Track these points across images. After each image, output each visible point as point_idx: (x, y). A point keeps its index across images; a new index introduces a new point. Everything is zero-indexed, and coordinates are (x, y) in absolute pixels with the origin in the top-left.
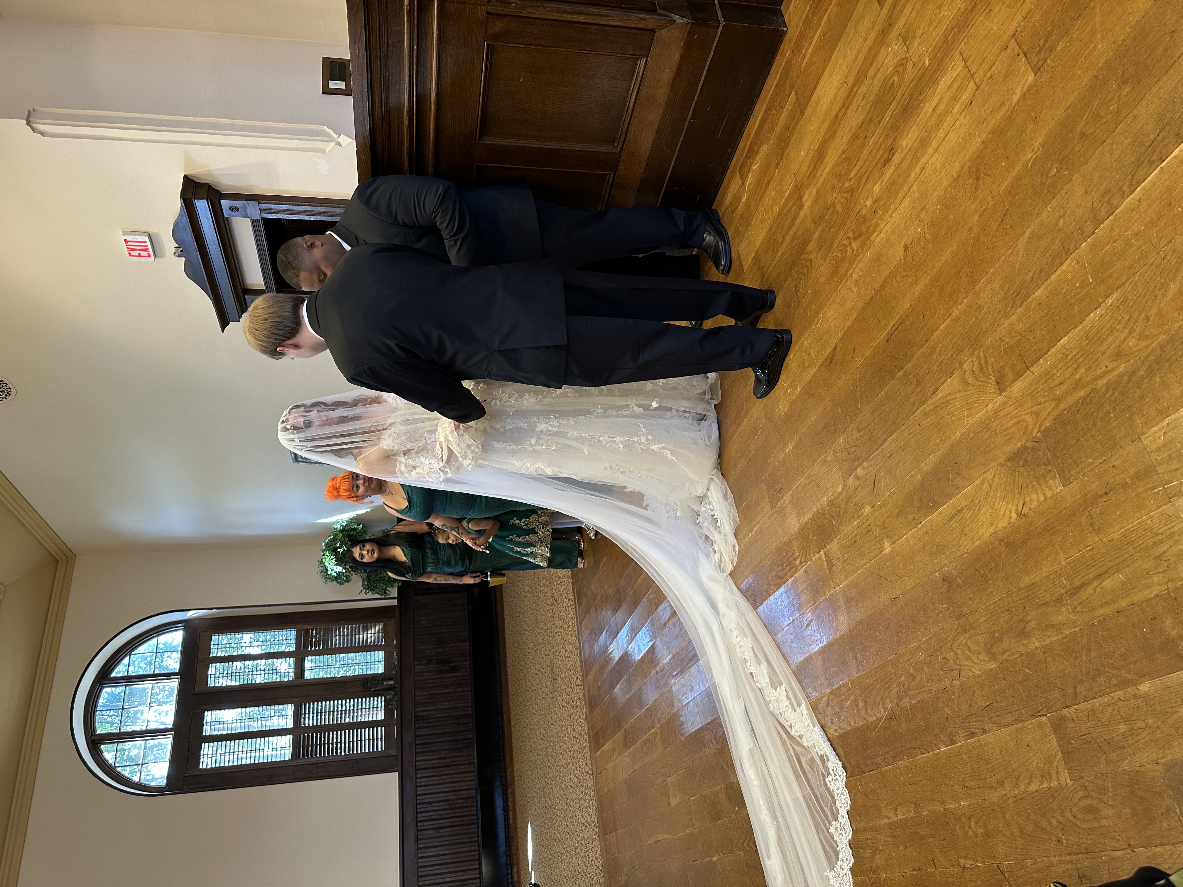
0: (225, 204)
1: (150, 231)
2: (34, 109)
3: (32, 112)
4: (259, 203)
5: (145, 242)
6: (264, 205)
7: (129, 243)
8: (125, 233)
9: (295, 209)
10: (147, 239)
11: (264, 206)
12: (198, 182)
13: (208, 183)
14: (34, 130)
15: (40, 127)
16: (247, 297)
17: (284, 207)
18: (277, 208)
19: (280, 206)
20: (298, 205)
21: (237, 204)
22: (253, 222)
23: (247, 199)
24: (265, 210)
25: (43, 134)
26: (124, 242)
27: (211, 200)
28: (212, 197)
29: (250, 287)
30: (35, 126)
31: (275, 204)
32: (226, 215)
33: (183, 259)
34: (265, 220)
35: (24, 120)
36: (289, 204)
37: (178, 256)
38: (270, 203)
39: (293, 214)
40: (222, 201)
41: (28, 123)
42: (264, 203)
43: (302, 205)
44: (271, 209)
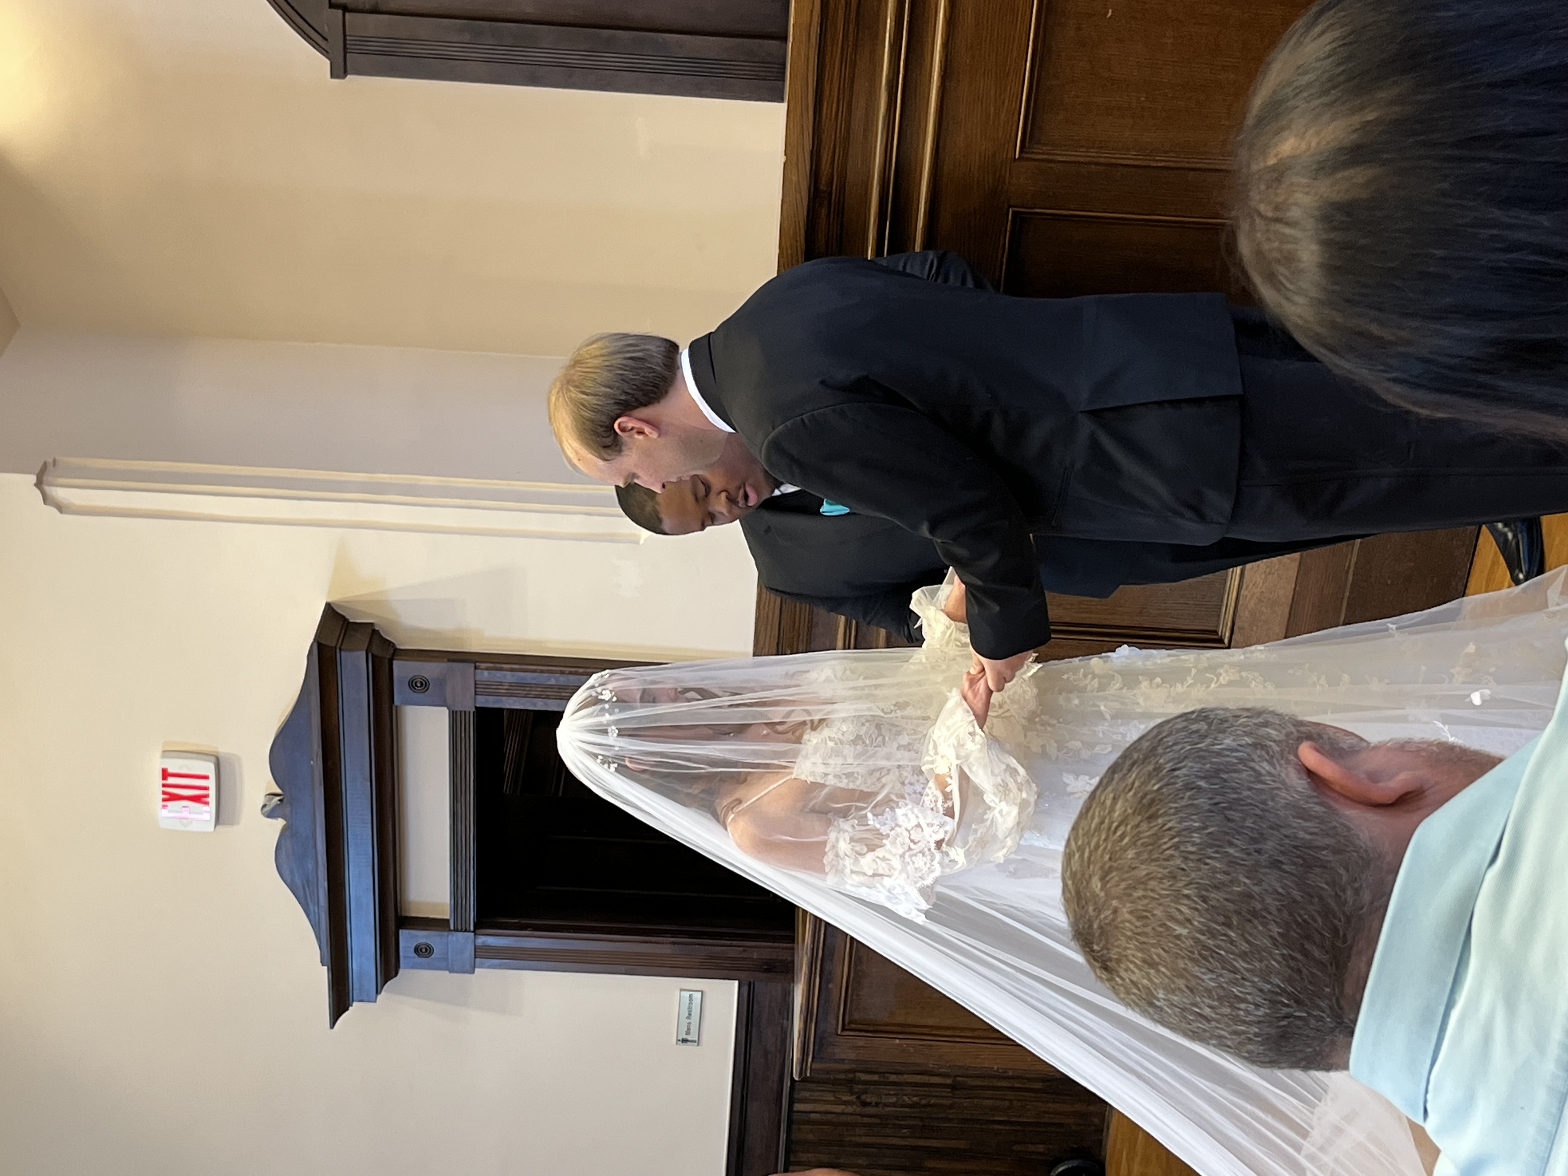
0: (402, 670)
1: (223, 749)
2: (54, 461)
3: (50, 467)
4: (476, 668)
5: (206, 777)
6: (486, 673)
7: (171, 780)
8: (168, 753)
9: (553, 682)
10: (211, 772)
11: (485, 675)
12: (351, 621)
13: (372, 624)
14: (46, 499)
15: (61, 493)
16: (403, 934)
17: (528, 677)
18: (513, 680)
19: (522, 674)
20: (562, 673)
21: (429, 670)
22: (455, 718)
23: (449, 661)
24: (488, 685)
25: (61, 508)
26: (159, 774)
27: (373, 656)
28: (376, 650)
29: (413, 914)
30: (49, 490)
31: (512, 670)
32: (397, 701)
33: (280, 823)
34: (481, 712)
35: (33, 478)
36: (542, 672)
37: (271, 815)
38: (501, 669)
39: (548, 697)
40: (395, 662)
41: (39, 484)
42: (487, 669)
43: (571, 673)
44: (501, 684)
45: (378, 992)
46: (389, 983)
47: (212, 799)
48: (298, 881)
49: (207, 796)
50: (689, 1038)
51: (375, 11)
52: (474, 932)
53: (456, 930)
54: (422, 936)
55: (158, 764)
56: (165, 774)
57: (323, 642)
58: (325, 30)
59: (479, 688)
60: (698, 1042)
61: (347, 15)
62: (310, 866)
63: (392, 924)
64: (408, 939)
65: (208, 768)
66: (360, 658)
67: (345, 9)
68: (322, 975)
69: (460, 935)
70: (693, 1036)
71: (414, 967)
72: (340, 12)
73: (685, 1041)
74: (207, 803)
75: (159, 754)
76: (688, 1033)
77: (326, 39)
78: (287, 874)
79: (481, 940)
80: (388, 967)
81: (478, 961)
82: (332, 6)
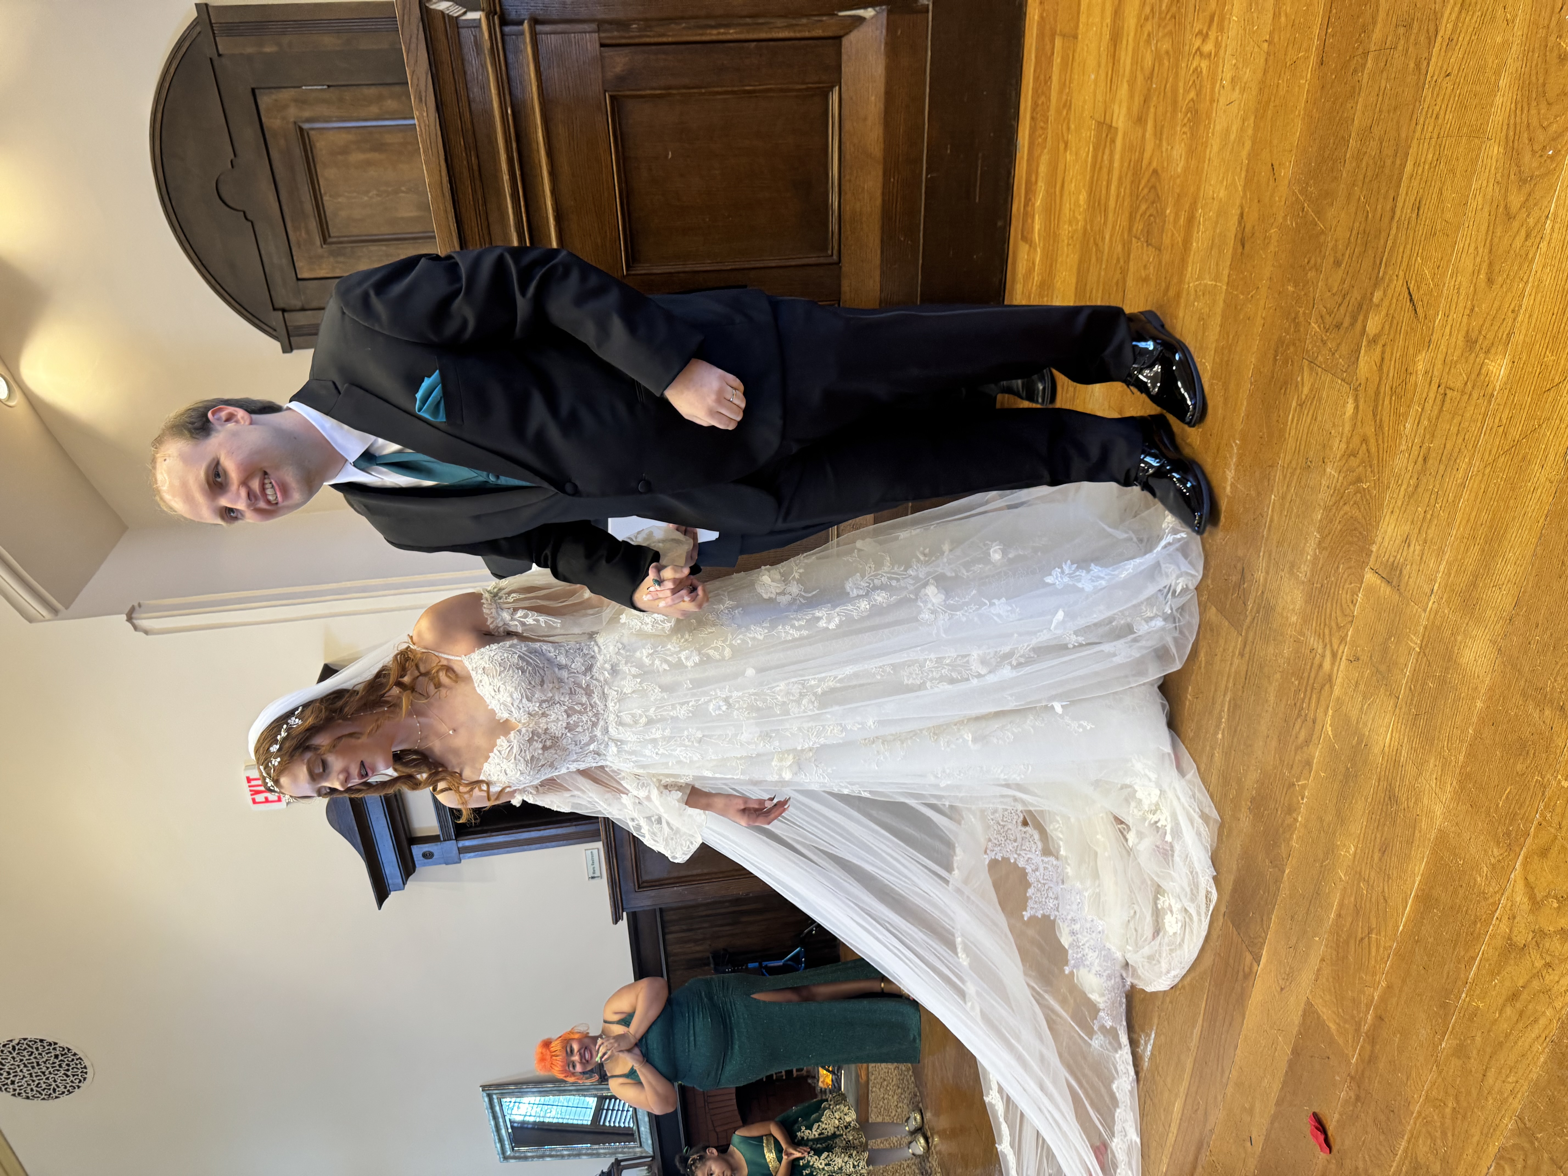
2: (139, 605)
3: (134, 609)
7: (253, 783)
14: (136, 628)
15: (146, 623)
16: (413, 848)
25: (148, 632)
26: (243, 780)
29: (418, 835)
30: (137, 622)
35: (124, 617)
41: (130, 619)
45: (403, 885)
46: (410, 878)
48: (343, 827)
50: (595, 875)
51: (303, 309)
52: (456, 839)
53: (444, 840)
54: (426, 847)
55: (243, 774)
56: (249, 779)
58: (274, 324)
60: (601, 877)
61: (286, 314)
62: (347, 820)
63: (405, 843)
64: (417, 850)
69: (447, 843)
70: (598, 874)
71: (424, 865)
72: (280, 313)
73: (593, 878)
75: (243, 767)
76: (594, 873)
77: (275, 330)
78: (335, 825)
79: (461, 843)
80: (408, 869)
81: (461, 855)
82: (275, 309)
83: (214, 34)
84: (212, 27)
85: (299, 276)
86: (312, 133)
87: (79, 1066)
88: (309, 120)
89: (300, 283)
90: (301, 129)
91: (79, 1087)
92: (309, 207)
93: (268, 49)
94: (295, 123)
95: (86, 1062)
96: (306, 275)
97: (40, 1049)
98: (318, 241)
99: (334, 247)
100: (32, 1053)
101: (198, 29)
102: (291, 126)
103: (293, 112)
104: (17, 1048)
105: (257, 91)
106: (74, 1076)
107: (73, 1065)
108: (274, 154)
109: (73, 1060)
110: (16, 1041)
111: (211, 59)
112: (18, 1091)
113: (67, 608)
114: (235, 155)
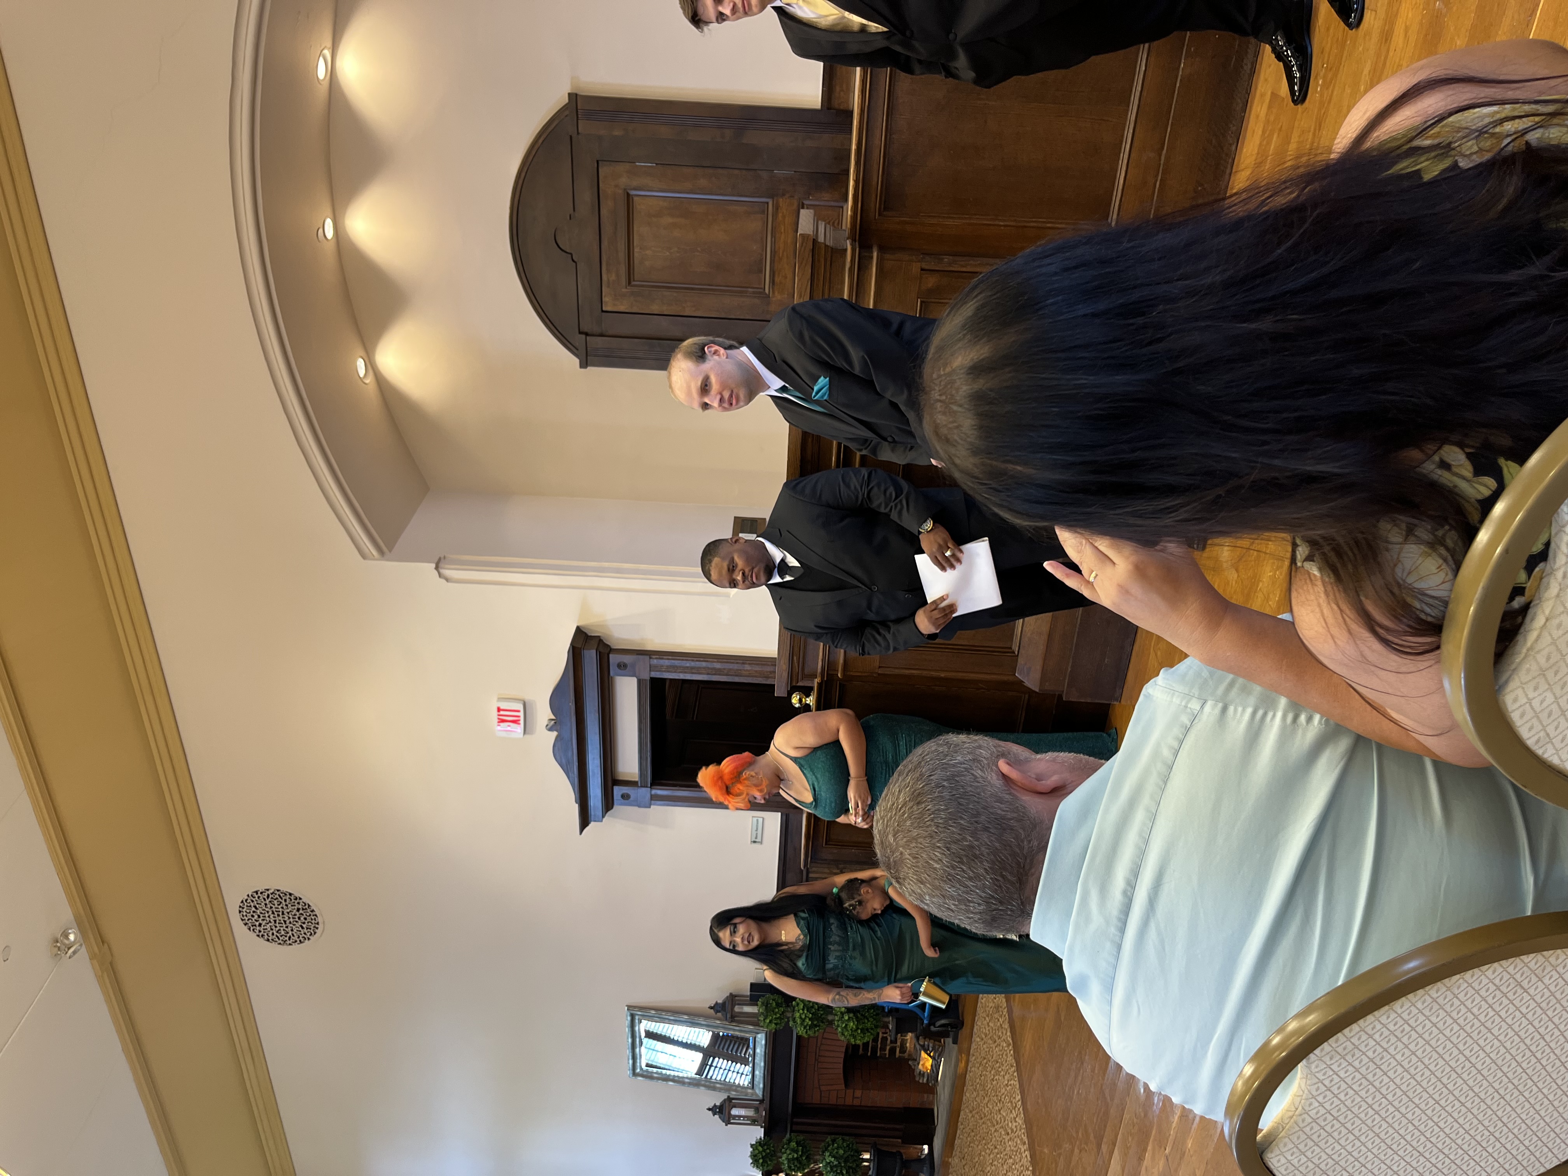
0: (614, 659)
1: (527, 697)
2: (445, 557)
3: (442, 560)
4: (650, 658)
5: (519, 711)
6: (655, 661)
7: (502, 713)
8: (500, 699)
9: (688, 665)
10: (521, 709)
12: (590, 635)
13: (599, 637)
14: (440, 575)
15: (447, 572)
16: (616, 788)
17: (677, 663)
18: (669, 664)
19: (673, 661)
20: (693, 661)
21: (627, 659)
22: (640, 682)
23: (638, 654)
24: (656, 666)
25: (447, 580)
26: (496, 710)
27: (600, 652)
28: (601, 649)
29: (621, 778)
30: (443, 571)
31: (668, 659)
32: (612, 673)
33: (555, 734)
34: (653, 680)
35: (434, 565)
36: (683, 660)
37: (551, 729)
38: (662, 659)
39: (685, 673)
40: (611, 656)
41: (437, 568)
42: (656, 658)
43: (697, 661)
44: (662, 666)
45: (603, 817)
46: (609, 813)
47: (522, 722)
48: (564, 761)
49: (519, 720)
50: (757, 840)
51: (602, 335)
52: (650, 787)
53: (641, 786)
54: (625, 790)
55: (495, 704)
56: (499, 710)
57: (575, 645)
58: (577, 344)
59: (652, 668)
60: (761, 843)
61: (588, 338)
62: (570, 754)
63: (610, 783)
64: (618, 791)
65: (520, 707)
66: (593, 653)
67: (587, 334)
68: (575, 808)
69: (644, 789)
70: (759, 840)
71: (620, 805)
72: (584, 336)
73: (755, 842)
74: (519, 724)
75: (496, 699)
76: (756, 838)
77: (577, 349)
78: (558, 758)
79: (654, 792)
80: (608, 805)
81: (653, 802)
82: (580, 333)
83: (577, 117)
84: (577, 112)
85: (604, 309)
86: (635, 199)
87: (313, 921)
88: (635, 189)
89: (603, 314)
90: (628, 195)
91: (309, 939)
92: (622, 255)
93: (616, 133)
94: (625, 189)
95: (320, 919)
96: (609, 309)
97: (288, 900)
98: (624, 283)
99: (635, 289)
100: (281, 902)
101: (567, 113)
102: (621, 191)
103: (624, 181)
104: (271, 896)
105: (600, 162)
106: (307, 928)
107: (309, 919)
108: (604, 212)
109: (310, 915)
110: (271, 891)
111: (571, 137)
112: (262, 933)
113: (390, 551)
114: (574, 210)
